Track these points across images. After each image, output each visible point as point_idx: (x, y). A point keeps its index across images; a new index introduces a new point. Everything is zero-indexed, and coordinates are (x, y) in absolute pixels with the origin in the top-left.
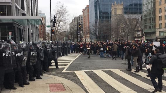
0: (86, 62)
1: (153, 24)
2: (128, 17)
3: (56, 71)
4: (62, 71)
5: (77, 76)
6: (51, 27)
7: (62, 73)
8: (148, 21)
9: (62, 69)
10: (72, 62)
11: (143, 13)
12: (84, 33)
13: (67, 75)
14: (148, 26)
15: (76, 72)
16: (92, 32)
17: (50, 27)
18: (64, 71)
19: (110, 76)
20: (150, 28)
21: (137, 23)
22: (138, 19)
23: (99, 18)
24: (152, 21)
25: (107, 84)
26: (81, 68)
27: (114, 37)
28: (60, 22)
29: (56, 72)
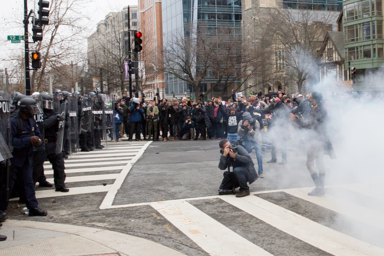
0: (184, 169)
1: (374, 42)
2: (301, 16)
3: (73, 207)
4: (100, 204)
5: (165, 222)
6: (27, 44)
7: (103, 214)
8: (362, 34)
9: (98, 199)
10: (126, 170)
11: (345, 7)
12: (149, 69)
13: (126, 221)
14: (362, 49)
15: (156, 205)
16: (177, 67)
17: (23, 42)
18: (107, 204)
19: (295, 214)
20: (367, 54)
21: (327, 38)
22: (330, 26)
23: (199, 17)
24: (374, 32)
25: (298, 243)
26: (173, 190)
27: (251, 86)
28: (57, 27)
29: (74, 210)
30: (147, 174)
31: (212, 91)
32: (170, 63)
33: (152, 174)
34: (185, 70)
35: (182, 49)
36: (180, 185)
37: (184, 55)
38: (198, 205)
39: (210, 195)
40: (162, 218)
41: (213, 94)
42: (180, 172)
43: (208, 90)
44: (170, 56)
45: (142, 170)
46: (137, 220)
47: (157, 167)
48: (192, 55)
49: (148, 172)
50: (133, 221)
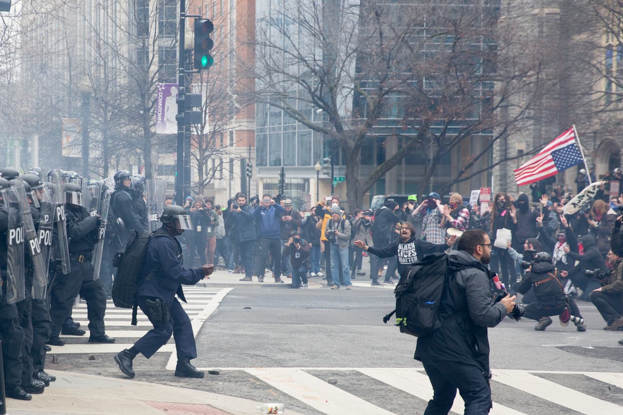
0: (300, 332)
4: (165, 365)
5: (268, 387)
9: (159, 359)
30: (234, 335)
31: (400, 163)
32: (277, 77)
33: (242, 335)
34: (320, 99)
35: (314, 35)
36: (291, 351)
37: (319, 53)
38: (319, 375)
39: (342, 366)
40: (263, 384)
41: (403, 173)
42: (293, 336)
43: (388, 157)
44: (275, 56)
45: (222, 329)
46: (226, 384)
47: (250, 326)
48: (343, 56)
49: (233, 333)
50: (221, 383)
